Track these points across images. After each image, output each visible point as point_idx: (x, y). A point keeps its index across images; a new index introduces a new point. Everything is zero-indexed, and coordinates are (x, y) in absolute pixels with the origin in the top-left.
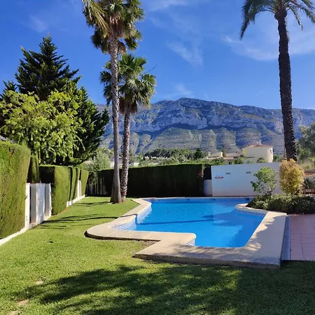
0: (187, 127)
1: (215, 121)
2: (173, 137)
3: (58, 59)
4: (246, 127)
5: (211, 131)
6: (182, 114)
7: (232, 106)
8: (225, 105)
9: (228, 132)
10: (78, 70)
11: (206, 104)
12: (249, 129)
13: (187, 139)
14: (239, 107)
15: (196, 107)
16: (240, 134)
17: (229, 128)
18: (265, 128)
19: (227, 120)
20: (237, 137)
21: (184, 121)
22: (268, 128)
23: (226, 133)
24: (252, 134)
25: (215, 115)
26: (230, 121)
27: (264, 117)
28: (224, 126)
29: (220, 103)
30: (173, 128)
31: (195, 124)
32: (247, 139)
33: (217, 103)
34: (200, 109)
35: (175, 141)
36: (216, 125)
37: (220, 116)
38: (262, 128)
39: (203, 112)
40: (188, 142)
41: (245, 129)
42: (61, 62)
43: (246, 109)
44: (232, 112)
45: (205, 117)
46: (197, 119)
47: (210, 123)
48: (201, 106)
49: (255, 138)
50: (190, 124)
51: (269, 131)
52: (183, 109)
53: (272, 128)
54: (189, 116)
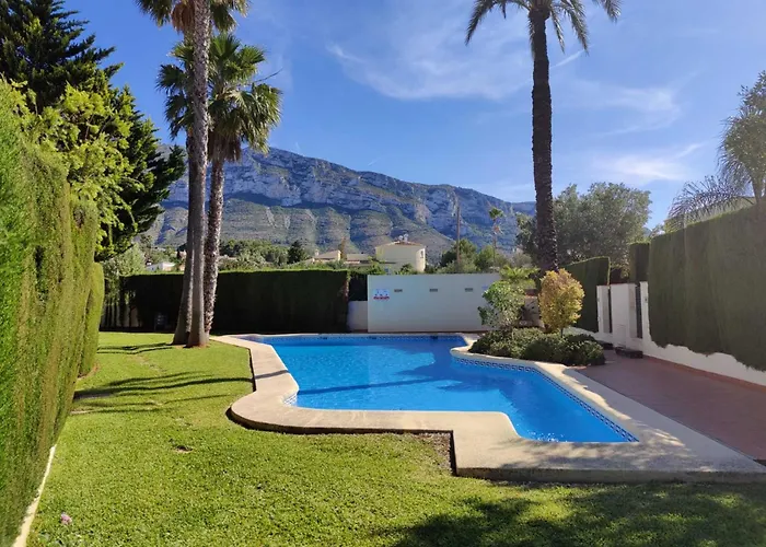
0: (261, 199)
1: (316, 194)
2: (235, 216)
3: (65, 16)
4: (368, 209)
5: (308, 211)
6: (254, 174)
7: (347, 169)
8: (335, 168)
9: (337, 215)
10: (112, 50)
11: (300, 162)
12: (374, 214)
13: (261, 223)
14: (358, 173)
15: (281, 164)
16: (359, 222)
17: (339, 209)
18: (399, 214)
19: (336, 194)
20: (354, 226)
21: (259, 188)
22: (404, 214)
23: (334, 217)
24: (378, 222)
25: (317, 184)
26: (342, 196)
27: (398, 194)
28: (330, 205)
29: (326, 163)
30: (237, 200)
31: (278, 196)
32: (369, 232)
33: (319, 161)
34: (290, 169)
35: (239, 225)
36: (317, 200)
37: (325, 185)
38: (394, 214)
39: (294, 175)
40: (262, 228)
41: (366, 212)
42: (70, 25)
43: (370, 178)
44: (345, 181)
45: (298, 185)
46: (282, 187)
47: (306, 196)
48: (291, 165)
49: (384, 230)
50: (269, 194)
51: (406, 219)
52: (258, 168)
53: (411, 215)
54: (268, 180)
